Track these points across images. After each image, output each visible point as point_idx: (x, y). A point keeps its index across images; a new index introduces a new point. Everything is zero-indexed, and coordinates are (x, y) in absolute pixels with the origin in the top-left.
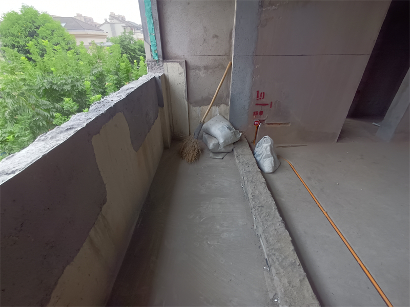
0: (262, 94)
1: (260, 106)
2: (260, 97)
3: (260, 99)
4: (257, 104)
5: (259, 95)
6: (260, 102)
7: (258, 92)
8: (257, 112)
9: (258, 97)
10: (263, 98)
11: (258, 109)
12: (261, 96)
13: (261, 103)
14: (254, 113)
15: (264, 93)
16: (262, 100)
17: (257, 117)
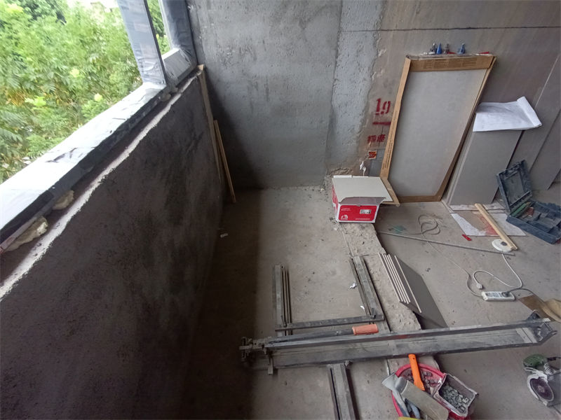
0: (387, 105)
1: (381, 126)
2: (381, 110)
3: (382, 113)
4: (375, 123)
5: (381, 107)
6: (381, 118)
7: (379, 101)
8: (375, 136)
9: (378, 110)
10: (387, 112)
11: (377, 131)
12: (384, 108)
13: (383, 121)
14: (369, 137)
15: (389, 103)
16: (385, 115)
17: (374, 146)
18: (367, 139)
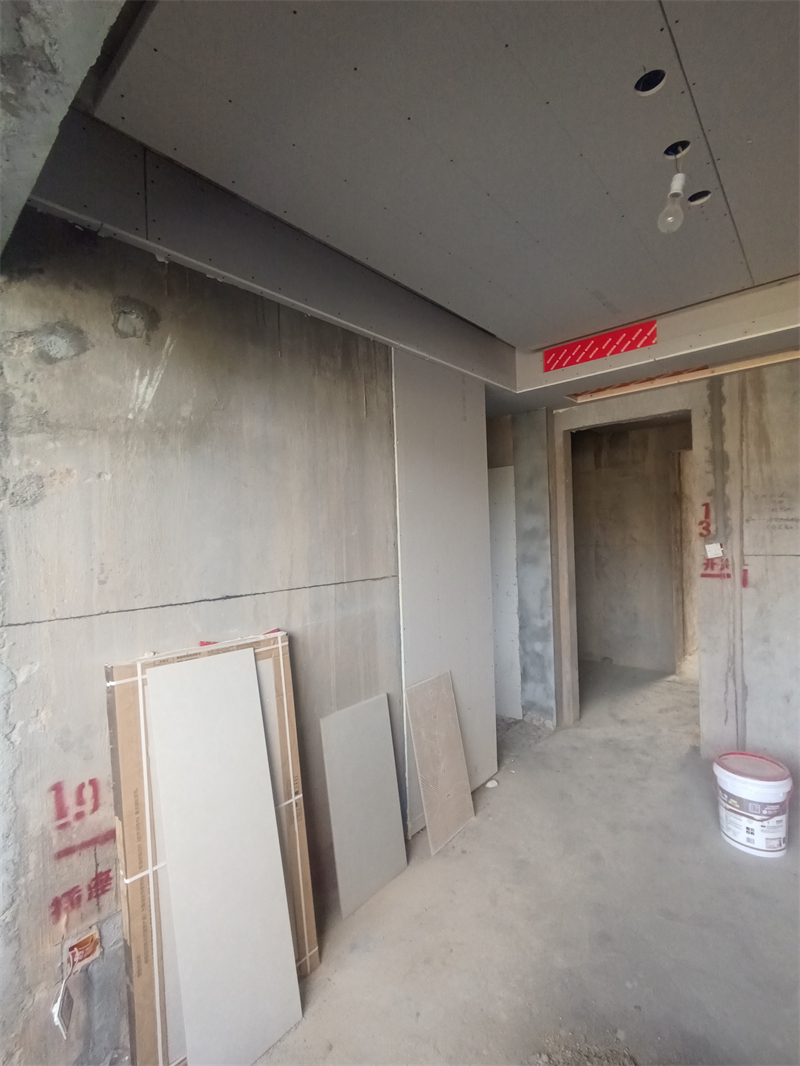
0: (88, 792)
1: (87, 853)
2: (72, 809)
3: (80, 816)
4: (67, 852)
5: (70, 800)
6: (79, 833)
7: (57, 789)
8: (75, 890)
9: (61, 812)
10: (96, 808)
11: (80, 871)
12: (80, 801)
13: (88, 837)
14: (56, 903)
15: (93, 783)
16: (90, 819)
17: (82, 918)
18: (47, 912)
